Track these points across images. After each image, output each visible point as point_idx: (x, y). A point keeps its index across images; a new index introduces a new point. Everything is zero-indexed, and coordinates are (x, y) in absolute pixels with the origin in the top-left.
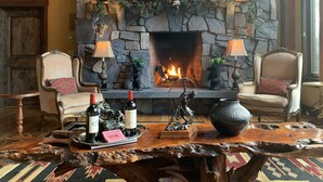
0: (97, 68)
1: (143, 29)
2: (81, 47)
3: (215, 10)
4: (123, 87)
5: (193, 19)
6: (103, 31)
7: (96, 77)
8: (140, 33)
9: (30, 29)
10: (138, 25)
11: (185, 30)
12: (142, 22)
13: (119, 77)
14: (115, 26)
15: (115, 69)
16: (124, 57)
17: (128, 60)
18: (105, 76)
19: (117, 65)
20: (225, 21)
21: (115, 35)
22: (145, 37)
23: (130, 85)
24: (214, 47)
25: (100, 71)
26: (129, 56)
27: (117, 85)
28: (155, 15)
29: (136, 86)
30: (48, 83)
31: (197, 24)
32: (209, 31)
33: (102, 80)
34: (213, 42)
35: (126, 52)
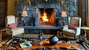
0: (22, 19)
1: (37, 7)
2: (18, 12)
3: (58, 2)
4: (30, 25)
5: (51, 5)
6: (25, 8)
7: (22, 22)
8: (36, 8)
9: (2, 6)
10: (35, 6)
11: (49, 8)
12: (36, 5)
13: (29, 22)
14: (28, 6)
15: (28, 19)
16: (31, 16)
17: (32, 17)
18: (25, 22)
19: (28, 18)
20: (61, 5)
21: (28, 9)
22: (37, 9)
23: (32, 24)
24: (58, 13)
25: (23, 20)
26: (32, 15)
27: (28, 24)
28: (40, 3)
29: (34, 25)
30: (9, 25)
31: (52, 6)
32: (56, 8)
33: (24, 23)
34: (57, 12)
35: (31, 14)
